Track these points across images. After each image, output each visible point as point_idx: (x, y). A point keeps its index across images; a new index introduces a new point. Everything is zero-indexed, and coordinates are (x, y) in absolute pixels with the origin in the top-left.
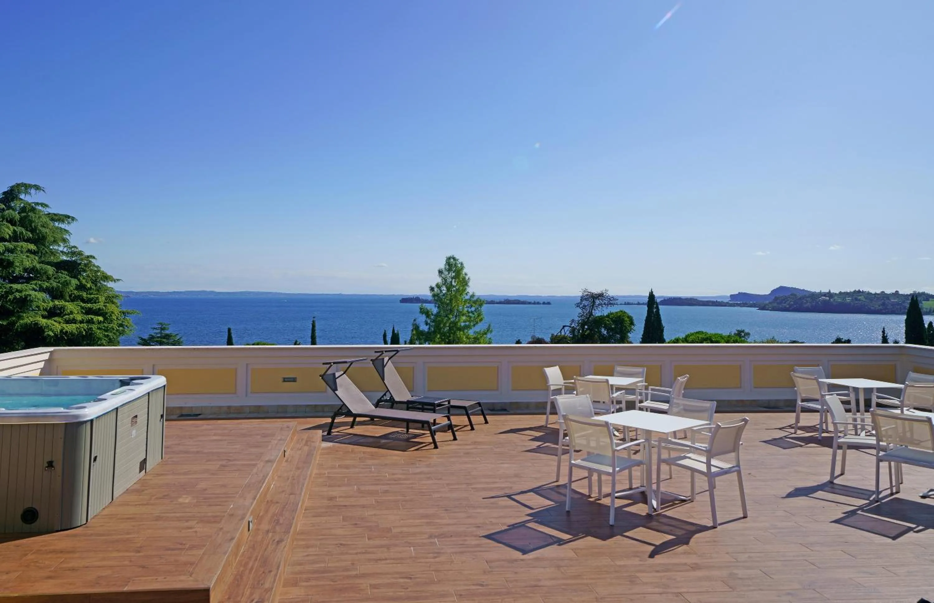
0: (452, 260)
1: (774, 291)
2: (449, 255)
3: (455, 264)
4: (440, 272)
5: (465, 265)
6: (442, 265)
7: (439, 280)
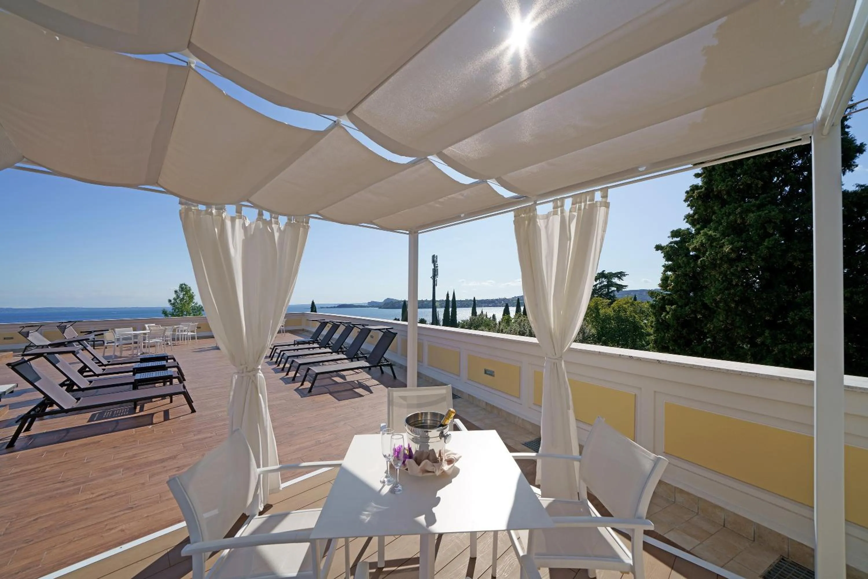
0: (184, 286)
1: (385, 300)
2: (182, 283)
3: (186, 288)
4: (176, 292)
5: (191, 288)
6: (177, 288)
7: (174, 296)
